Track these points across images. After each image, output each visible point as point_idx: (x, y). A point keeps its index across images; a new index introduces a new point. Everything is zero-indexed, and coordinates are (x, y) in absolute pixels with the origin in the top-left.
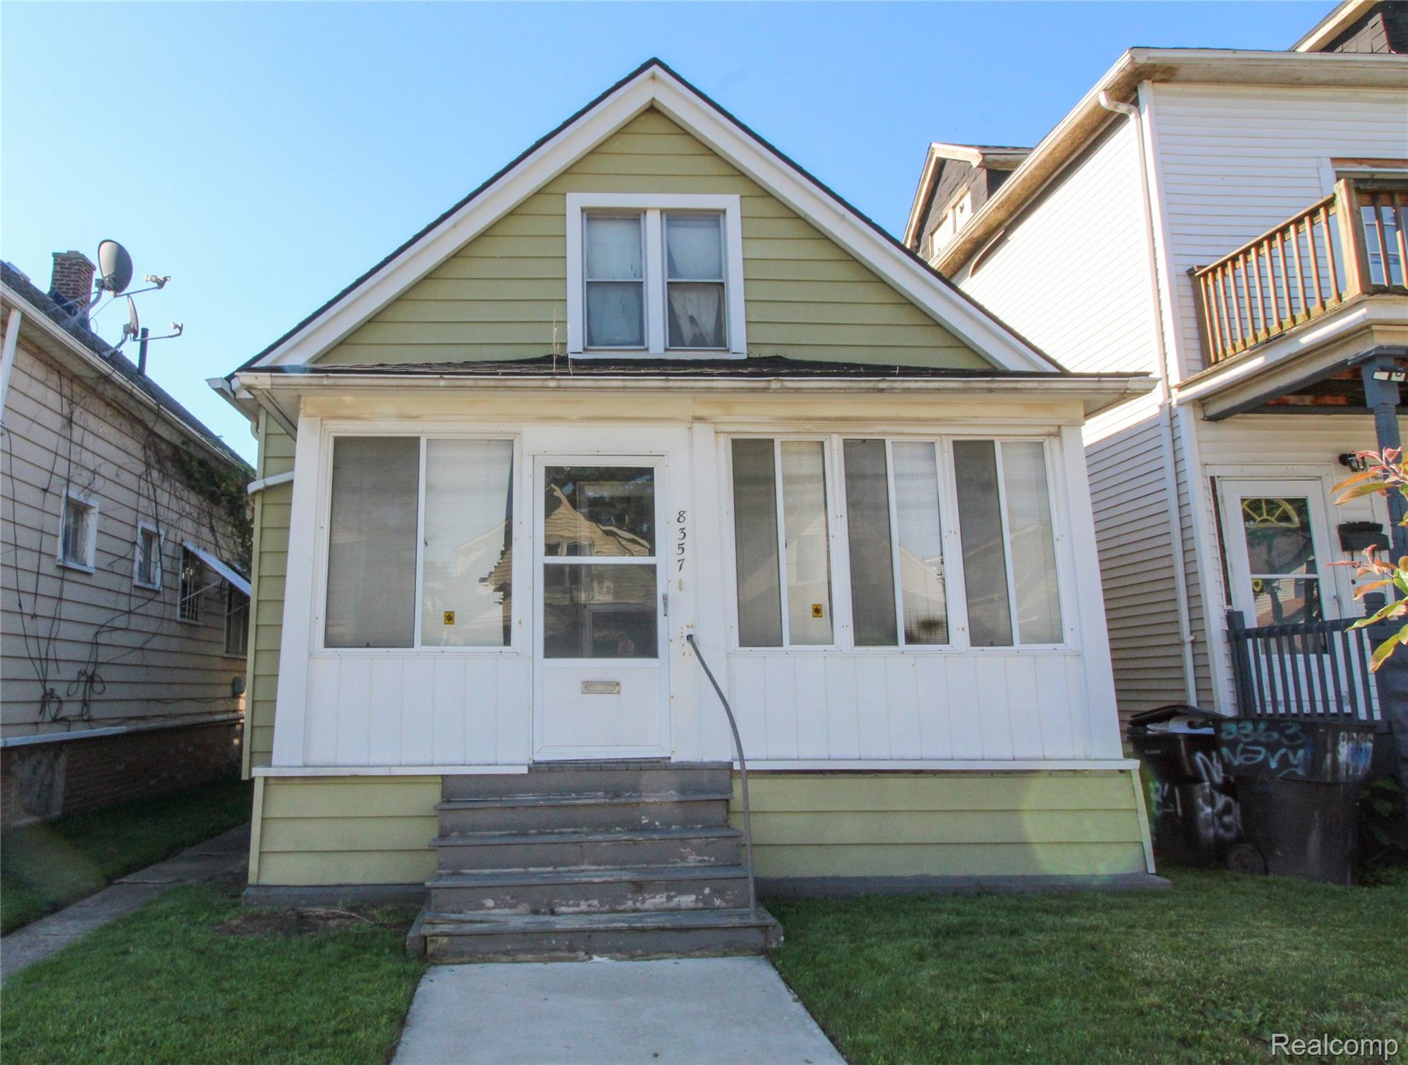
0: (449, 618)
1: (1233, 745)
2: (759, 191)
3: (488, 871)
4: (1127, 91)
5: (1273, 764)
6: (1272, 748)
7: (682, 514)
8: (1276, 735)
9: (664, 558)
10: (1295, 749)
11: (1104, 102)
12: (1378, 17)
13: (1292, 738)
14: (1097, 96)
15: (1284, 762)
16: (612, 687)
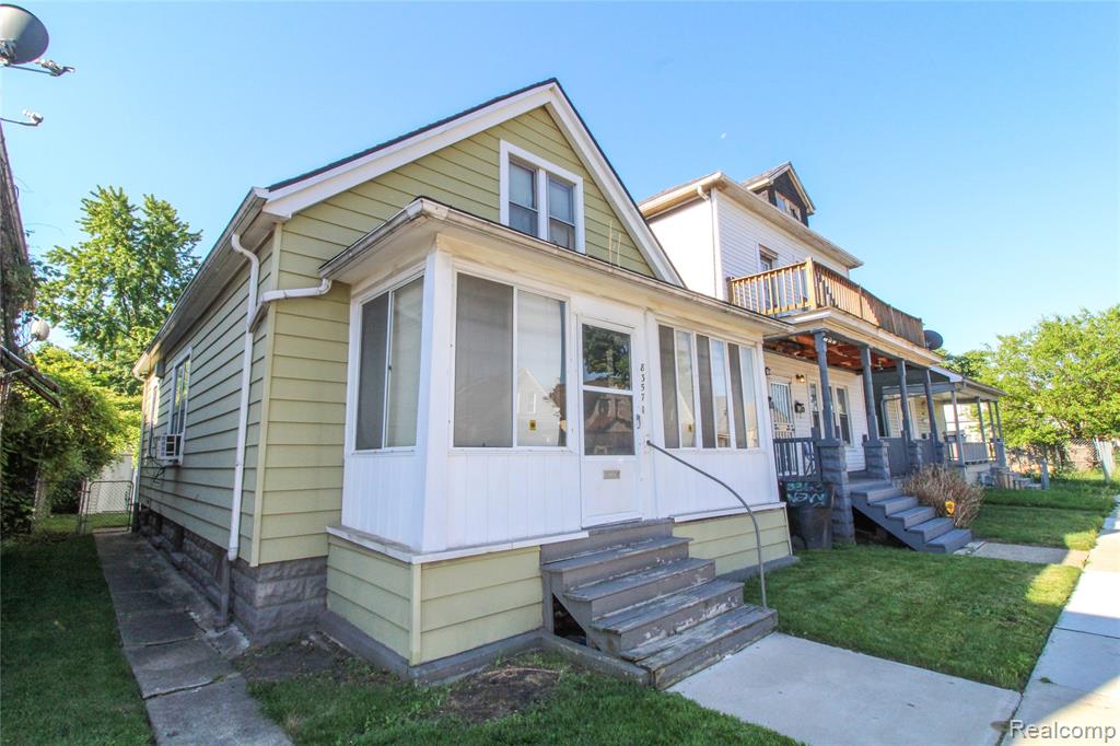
0: (533, 425)
1: (792, 493)
2: (592, 181)
3: (616, 612)
4: (708, 190)
5: (811, 501)
6: (810, 494)
7: (642, 366)
8: (812, 488)
9: (635, 392)
10: (820, 494)
11: (700, 191)
12: (766, 191)
13: (819, 489)
14: (698, 187)
15: (816, 499)
16: (616, 474)
